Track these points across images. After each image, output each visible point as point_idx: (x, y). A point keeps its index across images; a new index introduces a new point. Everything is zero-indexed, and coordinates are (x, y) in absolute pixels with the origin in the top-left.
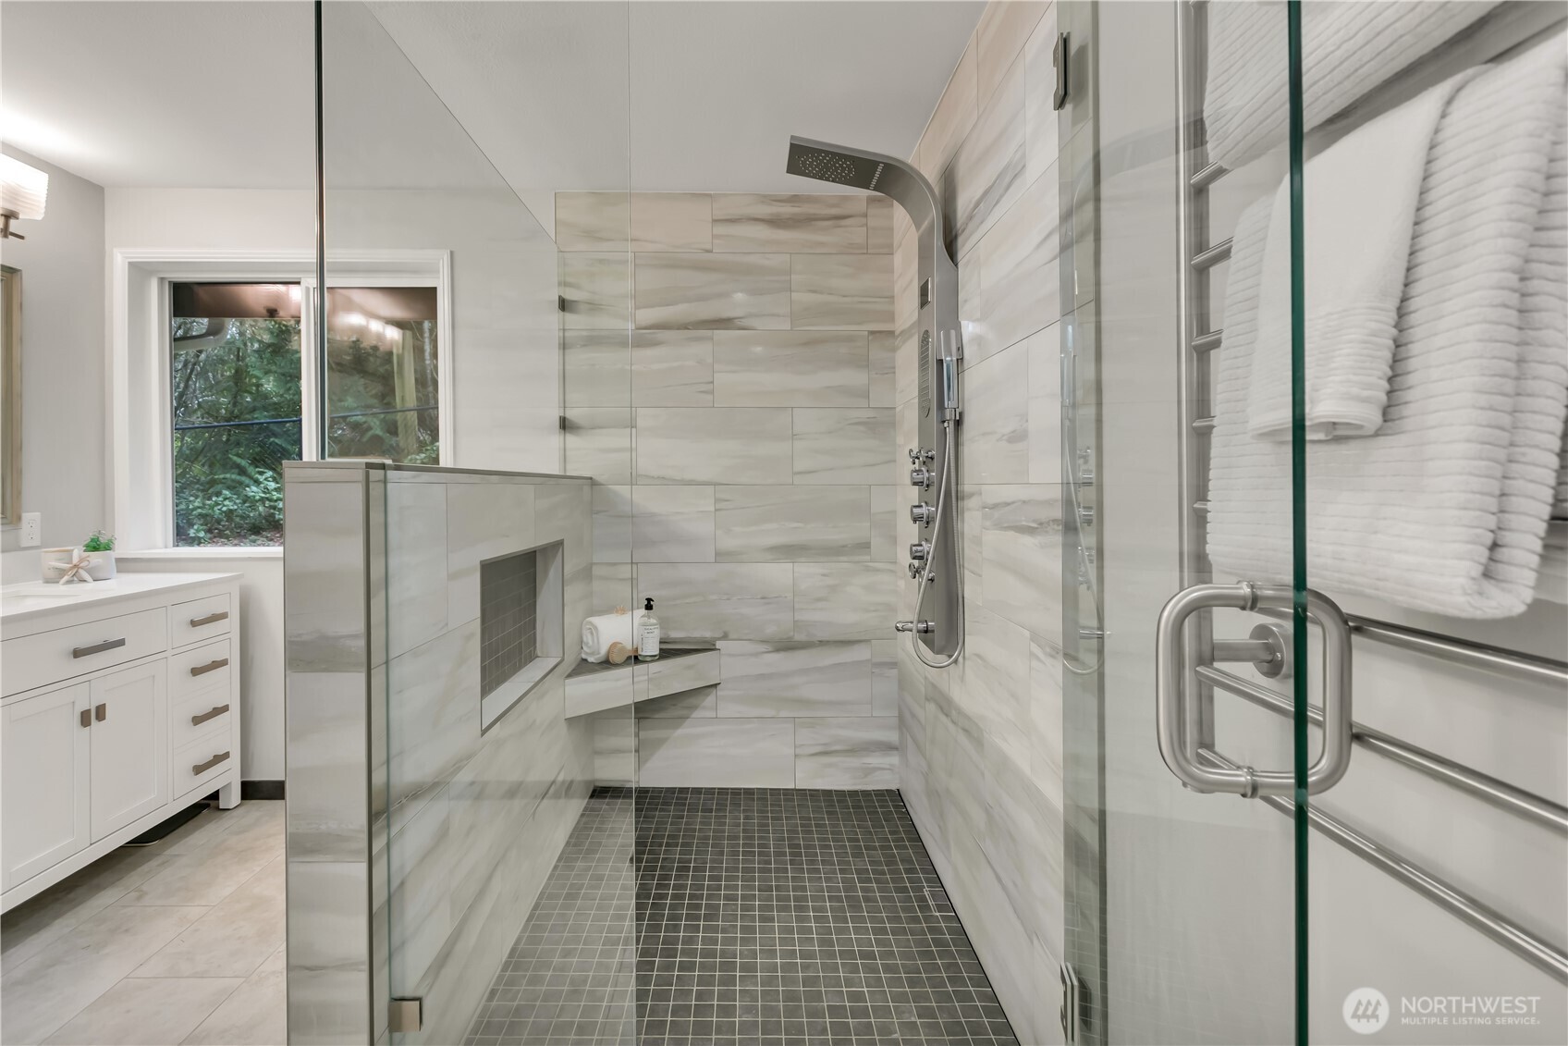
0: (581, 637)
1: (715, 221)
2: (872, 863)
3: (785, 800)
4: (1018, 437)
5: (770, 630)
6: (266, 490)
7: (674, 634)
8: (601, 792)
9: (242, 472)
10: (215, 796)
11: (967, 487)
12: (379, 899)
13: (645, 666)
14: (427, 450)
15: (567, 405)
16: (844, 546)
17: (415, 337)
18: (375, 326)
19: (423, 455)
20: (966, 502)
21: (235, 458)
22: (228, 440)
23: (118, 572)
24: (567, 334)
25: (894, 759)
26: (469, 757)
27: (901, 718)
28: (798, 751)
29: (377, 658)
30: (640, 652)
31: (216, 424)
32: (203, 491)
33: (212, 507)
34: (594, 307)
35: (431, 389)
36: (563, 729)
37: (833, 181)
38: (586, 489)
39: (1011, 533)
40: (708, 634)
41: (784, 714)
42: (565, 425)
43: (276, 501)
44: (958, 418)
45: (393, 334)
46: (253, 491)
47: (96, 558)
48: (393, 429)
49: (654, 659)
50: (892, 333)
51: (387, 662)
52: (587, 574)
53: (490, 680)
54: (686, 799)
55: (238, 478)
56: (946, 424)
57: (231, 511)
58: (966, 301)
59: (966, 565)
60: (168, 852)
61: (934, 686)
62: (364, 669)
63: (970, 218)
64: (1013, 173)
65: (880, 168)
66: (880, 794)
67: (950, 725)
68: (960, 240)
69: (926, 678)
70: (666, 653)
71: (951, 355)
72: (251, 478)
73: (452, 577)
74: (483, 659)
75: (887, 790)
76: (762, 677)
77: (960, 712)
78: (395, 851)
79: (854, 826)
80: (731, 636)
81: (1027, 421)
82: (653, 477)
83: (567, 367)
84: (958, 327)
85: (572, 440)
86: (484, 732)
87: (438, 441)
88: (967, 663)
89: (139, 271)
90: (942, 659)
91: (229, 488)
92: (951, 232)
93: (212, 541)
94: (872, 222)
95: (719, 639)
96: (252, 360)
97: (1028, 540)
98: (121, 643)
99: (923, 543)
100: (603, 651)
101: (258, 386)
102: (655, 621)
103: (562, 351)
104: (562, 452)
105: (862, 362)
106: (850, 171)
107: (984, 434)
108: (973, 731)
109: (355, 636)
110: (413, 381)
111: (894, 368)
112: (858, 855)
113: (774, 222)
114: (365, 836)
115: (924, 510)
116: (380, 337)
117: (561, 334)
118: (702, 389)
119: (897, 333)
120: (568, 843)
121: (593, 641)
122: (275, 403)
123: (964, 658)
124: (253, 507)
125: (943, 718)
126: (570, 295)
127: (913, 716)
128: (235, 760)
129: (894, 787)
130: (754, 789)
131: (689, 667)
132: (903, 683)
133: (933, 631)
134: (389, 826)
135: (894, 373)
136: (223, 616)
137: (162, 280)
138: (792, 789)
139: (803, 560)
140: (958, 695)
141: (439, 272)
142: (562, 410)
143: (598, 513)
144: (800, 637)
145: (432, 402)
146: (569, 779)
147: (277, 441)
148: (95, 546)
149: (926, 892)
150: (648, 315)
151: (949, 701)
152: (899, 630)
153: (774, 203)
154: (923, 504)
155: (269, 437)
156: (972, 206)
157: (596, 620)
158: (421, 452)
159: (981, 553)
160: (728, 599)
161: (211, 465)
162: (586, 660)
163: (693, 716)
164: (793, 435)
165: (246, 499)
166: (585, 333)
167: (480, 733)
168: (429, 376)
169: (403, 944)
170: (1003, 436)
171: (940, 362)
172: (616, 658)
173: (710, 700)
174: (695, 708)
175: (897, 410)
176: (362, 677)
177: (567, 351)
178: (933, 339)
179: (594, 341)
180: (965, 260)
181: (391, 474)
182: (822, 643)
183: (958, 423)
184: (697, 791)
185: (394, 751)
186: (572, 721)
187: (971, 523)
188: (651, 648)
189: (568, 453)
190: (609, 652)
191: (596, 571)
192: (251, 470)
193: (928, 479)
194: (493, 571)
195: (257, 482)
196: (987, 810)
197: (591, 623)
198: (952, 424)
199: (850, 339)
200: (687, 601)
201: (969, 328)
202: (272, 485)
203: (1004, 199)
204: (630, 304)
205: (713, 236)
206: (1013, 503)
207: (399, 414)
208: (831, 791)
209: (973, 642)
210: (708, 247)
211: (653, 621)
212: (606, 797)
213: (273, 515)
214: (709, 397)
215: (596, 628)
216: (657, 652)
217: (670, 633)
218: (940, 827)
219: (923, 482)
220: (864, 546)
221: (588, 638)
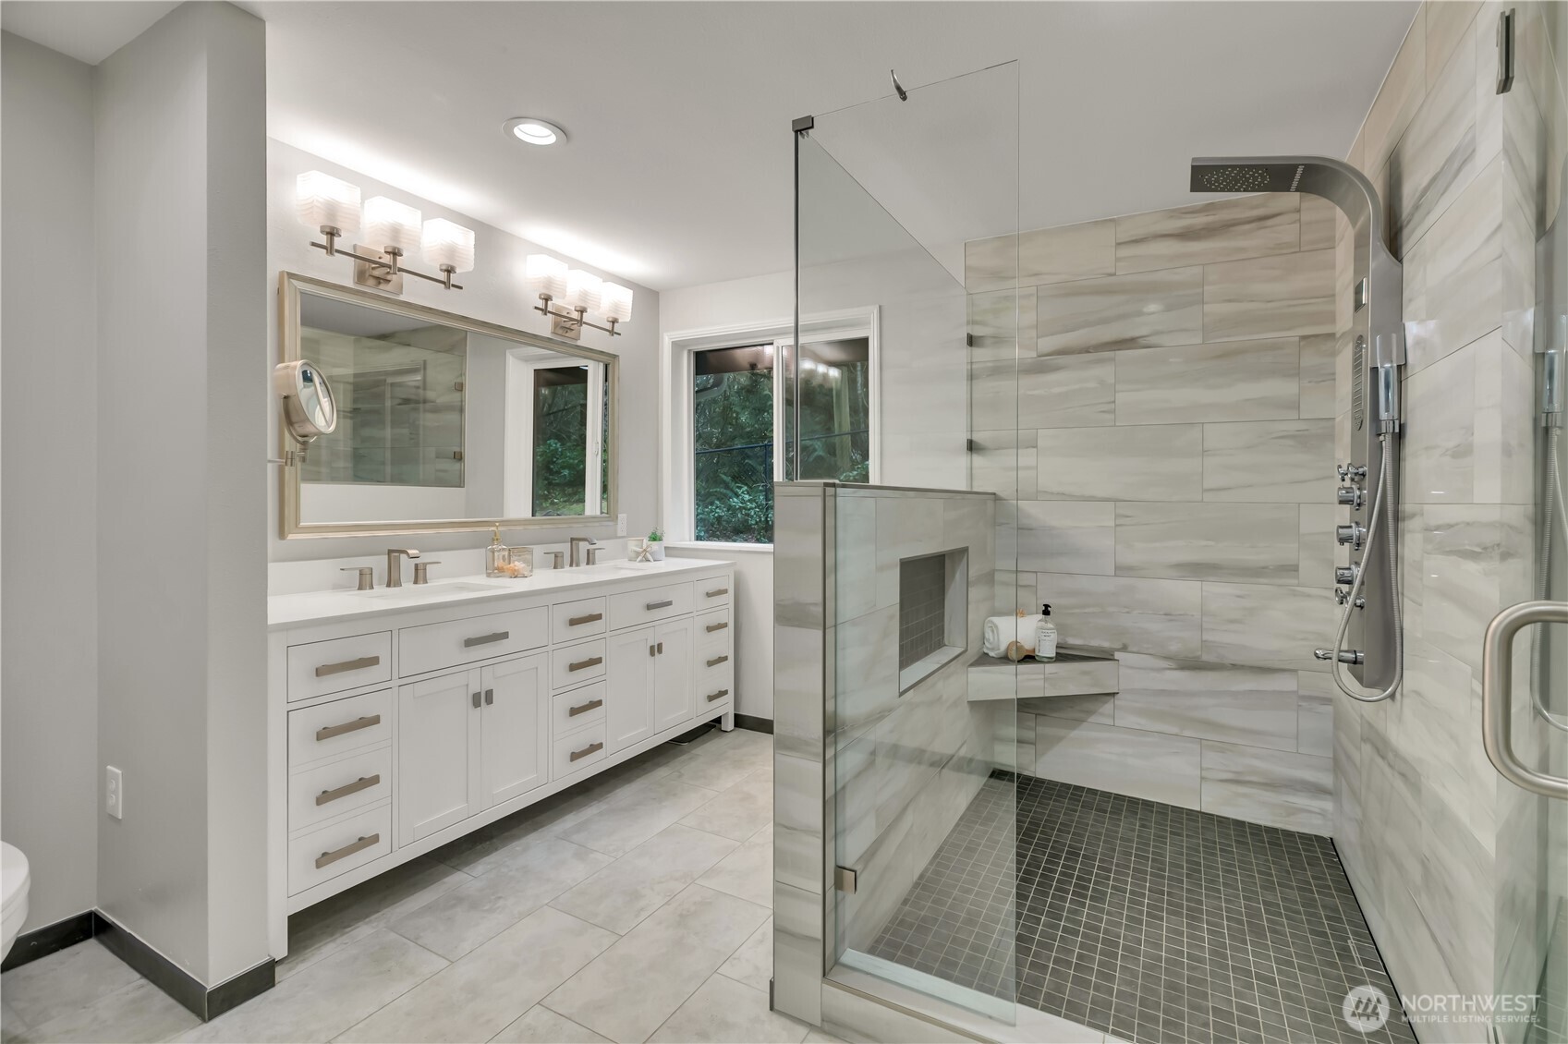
0: (984, 634)
1: (1118, 244)
2: (1284, 899)
3: (1187, 819)
4: (1463, 451)
5: (1174, 647)
6: (743, 501)
7: (1072, 641)
8: (998, 774)
9: (727, 486)
10: (718, 720)
11: (1408, 506)
12: (830, 792)
13: (1042, 665)
14: (858, 468)
15: (974, 429)
16: (1264, 568)
17: (849, 371)
18: (822, 369)
19: (855, 473)
20: (1406, 523)
21: (723, 476)
22: (718, 462)
23: (666, 556)
24: (974, 366)
25: (1327, 805)
26: (891, 710)
27: (1336, 760)
28: (1204, 774)
29: (830, 622)
30: (1037, 653)
31: (711, 450)
32: (703, 501)
33: (709, 513)
34: (999, 340)
35: (862, 414)
36: (967, 709)
37: (1244, 191)
38: (990, 504)
39: (1454, 558)
40: (1106, 644)
41: (1187, 733)
42: (971, 446)
43: (749, 510)
44: (1397, 430)
45: (834, 373)
46: (735, 502)
47: (655, 545)
48: (832, 450)
49: (1050, 660)
50: (1331, 336)
51: (835, 626)
52: (989, 578)
53: (907, 657)
54: (1081, 796)
55: (725, 491)
56: (1382, 438)
57: (720, 517)
58: (1410, 300)
59: (1405, 593)
60: (693, 752)
61: (1370, 724)
62: (822, 628)
63: (1417, 207)
64: (1462, 158)
65: (1300, 170)
66: (1308, 839)
67: (1387, 770)
68: (1406, 232)
69: (1362, 716)
70: (1063, 656)
71: (1392, 362)
72: (732, 491)
73: (880, 569)
74: (901, 639)
75: (1315, 836)
76: (1162, 692)
77: (1397, 754)
78: (840, 761)
79: (1267, 861)
80: (1130, 649)
81: (1473, 434)
82: (1052, 493)
83: (974, 396)
84: (1401, 329)
85: (978, 460)
86: (901, 694)
87: (868, 459)
88: (1406, 701)
89: (678, 346)
90: (1376, 694)
91: (718, 499)
92: (1396, 223)
93: (708, 539)
94: (1305, 217)
95: (1118, 650)
96: (734, 399)
97: (1471, 567)
98: (669, 603)
99: (1353, 567)
100: (1003, 647)
101: (737, 418)
102: (1052, 626)
103: (969, 382)
104: (969, 471)
105: (1295, 372)
106: (1264, 178)
107: (1427, 448)
108: (1410, 776)
109: (815, 604)
110: (848, 409)
111: (1334, 374)
112: (1268, 887)
113: (1185, 235)
114: (821, 744)
115: (1354, 531)
116: (825, 376)
117: (969, 367)
118: (1102, 410)
119: (1338, 336)
120: (968, 809)
121: (994, 638)
122: (748, 432)
123: (1402, 695)
124: (734, 514)
125: (1379, 760)
126: (977, 331)
127: (1349, 757)
128: (730, 698)
129: (1326, 834)
130: (1153, 802)
131: (1085, 673)
132: (1339, 721)
133: (1362, 663)
134: (836, 743)
135: (1334, 379)
136: (725, 591)
137: (689, 351)
138: (1197, 812)
139: (1211, 579)
140: (1396, 737)
141: (870, 323)
142: (969, 433)
143: (1001, 525)
144: (1207, 657)
145: (863, 426)
146: (969, 756)
147: (750, 462)
148: (655, 538)
149: (1351, 943)
150: (1048, 343)
151: (1386, 742)
152: (1318, 657)
153: (1184, 216)
154: (1353, 525)
155: (744, 459)
156: (1418, 194)
157: (996, 620)
158: (854, 470)
159: (1421, 579)
160: (1128, 613)
161: (707, 481)
162: (987, 654)
163: (1089, 720)
164: (1204, 451)
165: (730, 508)
166: (990, 364)
167: (898, 694)
168: (861, 404)
169: (844, 830)
170: (1447, 450)
171: (1375, 370)
172: (1013, 655)
173: (1108, 707)
174: (1090, 713)
175: (1337, 420)
176: (820, 633)
177: (974, 381)
178: (1367, 346)
179: (998, 370)
180: (1410, 254)
181: (840, 490)
182: (1235, 667)
183: (1399, 437)
184: (1093, 792)
185: (839, 690)
186: (974, 705)
187: (1412, 546)
188: (1048, 650)
189: (974, 472)
190: (1008, 649)
191: (998, 577)
192: (732, 485)
193: (1359, 497)
194: (910, 568)
195: (737, 495)
196: (1424, 863)
197: (992, 622)
198: (1389, 438)
199: (1274, 347)
200: (1086, 611)
201: (1413, 330)
202: (747, 497)
203: (1453, 185)
204: (1033, 333)
205: (1118, 260)
206: (1457, 524)
207: (837, 438)
208: (1243, 822)
209: (1413, 678)
210: (1112, 271)
211: (1050, 626)
212: (1004, 780)
213: (747, 521)
214: (1112, 416)
215: (996, 627)
216: (1054, 655)
217: (1067, 639)
218: (1374, 880)
219: (1353, 501)
220: (1292, 569)
221: (989, 635)
